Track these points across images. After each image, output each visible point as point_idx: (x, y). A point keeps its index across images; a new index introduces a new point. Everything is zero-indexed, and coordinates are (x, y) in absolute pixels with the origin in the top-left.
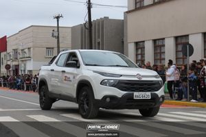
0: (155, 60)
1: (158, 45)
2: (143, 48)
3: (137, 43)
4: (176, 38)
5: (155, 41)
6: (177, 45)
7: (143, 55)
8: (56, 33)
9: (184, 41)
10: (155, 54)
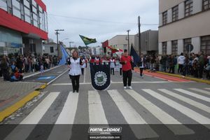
0: (172, 51)
1: (174, 43)
2: (166, 45)
3: (163, 43)
4: (184, 40)
5: (172, 41)
6: (184, 43)
7: (166, 48)
8: (128, 38)
9: (188, 41)
10: (172, 48)
